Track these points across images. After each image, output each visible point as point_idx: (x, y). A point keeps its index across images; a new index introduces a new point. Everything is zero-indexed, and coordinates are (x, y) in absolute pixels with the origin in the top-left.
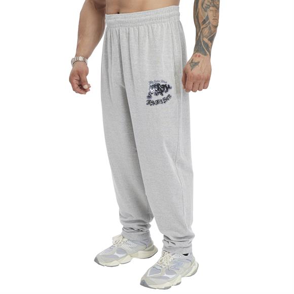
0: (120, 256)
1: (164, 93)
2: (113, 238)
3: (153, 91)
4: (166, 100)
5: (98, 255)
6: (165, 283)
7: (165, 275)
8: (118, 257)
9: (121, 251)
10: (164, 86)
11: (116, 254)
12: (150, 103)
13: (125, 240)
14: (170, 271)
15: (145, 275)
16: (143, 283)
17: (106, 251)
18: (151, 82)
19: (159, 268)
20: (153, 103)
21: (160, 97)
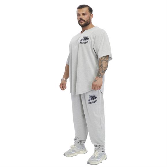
0: (73, 153)
1: (94, 99)
2: (71, 146)
3: (90, 98)
4: (95, 102)
5: (65, 153)
6: (96, 162)
7: (97, 159)
8: (72, 153)
9: (74, 151)
10: (94, 97)
11: (72, 152)
12: (89, 103)
13: (75, 147)
14: (98, 158)
15: (89, 160)
16: (88, 163)
17: (68, 151)
18: (89, 95)
19: (94, 157)
20: (91, 103)
21: (93, 101)
